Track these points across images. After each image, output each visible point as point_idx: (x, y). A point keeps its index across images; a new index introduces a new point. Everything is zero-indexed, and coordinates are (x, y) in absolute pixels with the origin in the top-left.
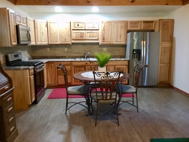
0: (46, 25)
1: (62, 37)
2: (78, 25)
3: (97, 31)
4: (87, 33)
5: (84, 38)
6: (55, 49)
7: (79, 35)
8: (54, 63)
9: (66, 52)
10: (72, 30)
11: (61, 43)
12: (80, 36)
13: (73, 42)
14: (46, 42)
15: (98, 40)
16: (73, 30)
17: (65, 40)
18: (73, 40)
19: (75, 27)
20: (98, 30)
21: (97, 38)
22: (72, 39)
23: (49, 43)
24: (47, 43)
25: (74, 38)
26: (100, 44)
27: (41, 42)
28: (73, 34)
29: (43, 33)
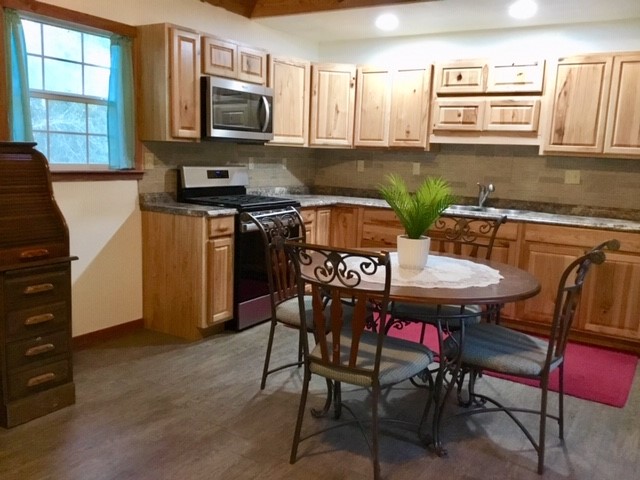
0: (354, 82)
1: (400, 121)
2: (460, 77)
3: (535, 98)
4: (492, 106)
5: (478, 127)
6: (382, 166)
7: (459, 115)
8: (355, 210)
9: (416, 176)
10: (435, 95)
11: (392, 145)
12: (461, 119)
13: (435, 139)
14: (344, 139)
15: (534, 134)
16: (440, 95)
17: (408, 132)
18: (437, 132)
19: (447, 85)
20: (539, 94)
21: (529, 128)
22: (431, 131)
23: (356, 144)
24: (351, 144)
25: (440, 126)
26: (541, 153)
27: (327, 138)
28: (436, 109)
29: (339, 109)
